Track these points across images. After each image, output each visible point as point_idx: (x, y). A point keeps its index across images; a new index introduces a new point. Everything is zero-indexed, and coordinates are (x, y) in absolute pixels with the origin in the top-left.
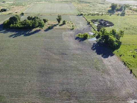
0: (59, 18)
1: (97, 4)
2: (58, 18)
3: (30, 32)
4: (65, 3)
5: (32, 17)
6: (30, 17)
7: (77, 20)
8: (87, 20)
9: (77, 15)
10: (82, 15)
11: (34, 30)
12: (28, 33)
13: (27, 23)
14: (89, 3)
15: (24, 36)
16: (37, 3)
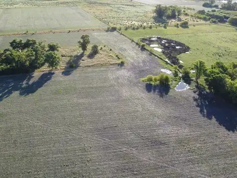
0: (84, 41)
1: (123, 6)
2: (82, 41)
3: (29, 79)
4: (65, 5)
5: (21, 41)
6: (17, 41)
7: (115, 42)
8: (133, 41)
9: (107, 31)
10: (114, 29)
11: (37, 74)
12: (27, 83)
13: (17, 59)
14: (108, 4)
15: (21, 94)
16: (9, 7)
